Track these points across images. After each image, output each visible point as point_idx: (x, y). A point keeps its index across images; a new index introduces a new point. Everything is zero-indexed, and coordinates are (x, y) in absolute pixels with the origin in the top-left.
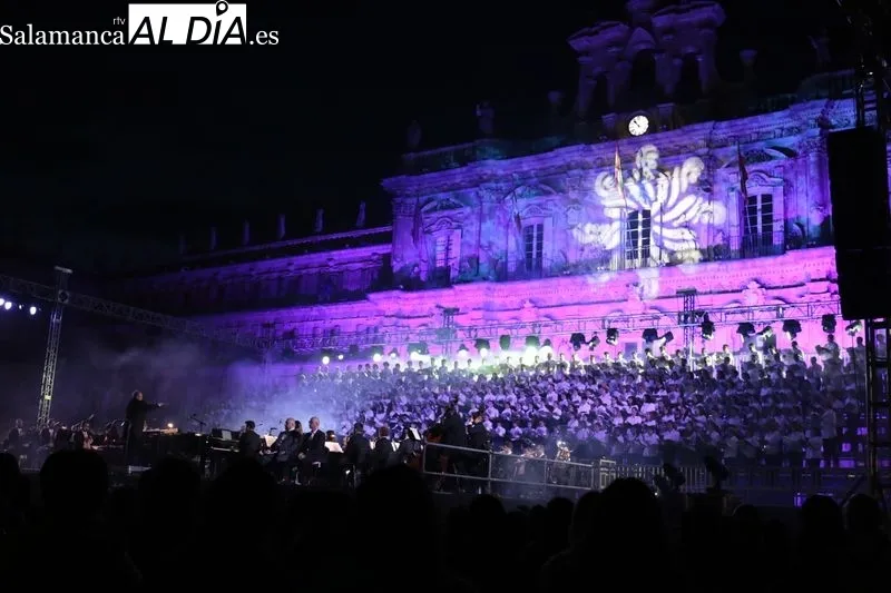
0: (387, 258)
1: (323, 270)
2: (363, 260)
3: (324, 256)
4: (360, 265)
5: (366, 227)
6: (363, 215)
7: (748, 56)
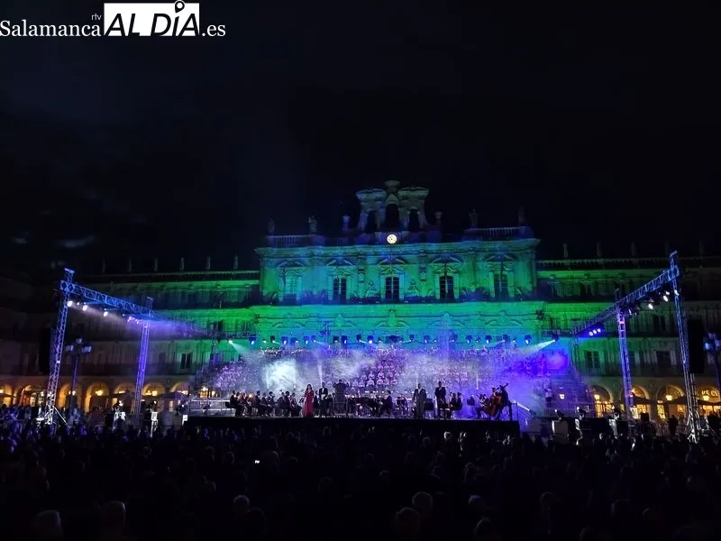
0: (256, 287)
1: (214, 290)
2: (239, 287)
3: (214, 283)
4: (236, 289)
5: (238, 269)
6: (237, 263)
7: (439, 215)
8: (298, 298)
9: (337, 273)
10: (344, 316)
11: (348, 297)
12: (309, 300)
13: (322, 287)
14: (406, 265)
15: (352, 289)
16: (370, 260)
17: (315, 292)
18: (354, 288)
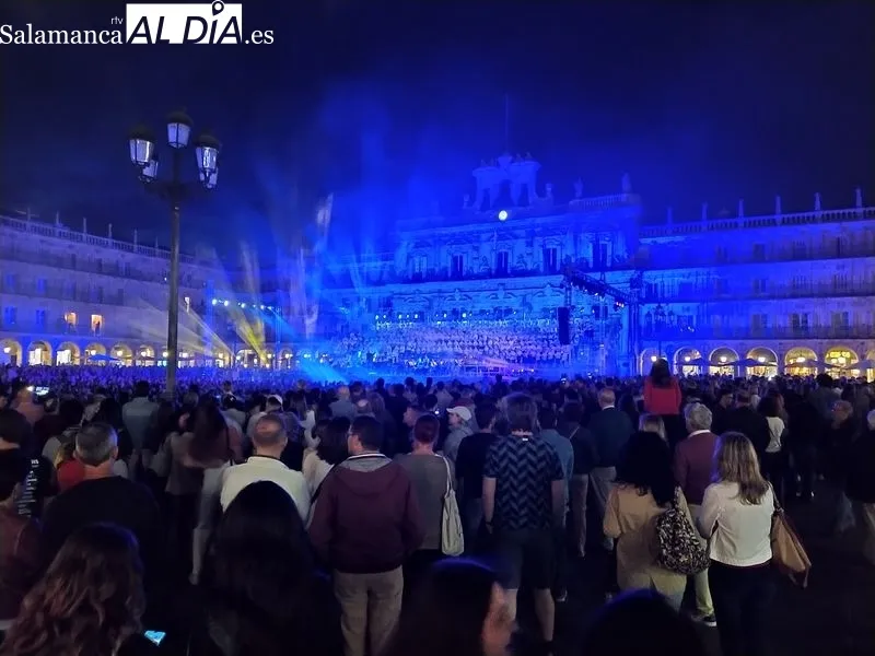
8: (424, 276)
9: (456, 250)
10: (461, 291)
11: (464, 273)
12: (432, 277)
13: (443, 264)
14: (514, 241)
15: (467, 264)
16: (484, 237)
17: (437, 269)
18: (470, 265)
